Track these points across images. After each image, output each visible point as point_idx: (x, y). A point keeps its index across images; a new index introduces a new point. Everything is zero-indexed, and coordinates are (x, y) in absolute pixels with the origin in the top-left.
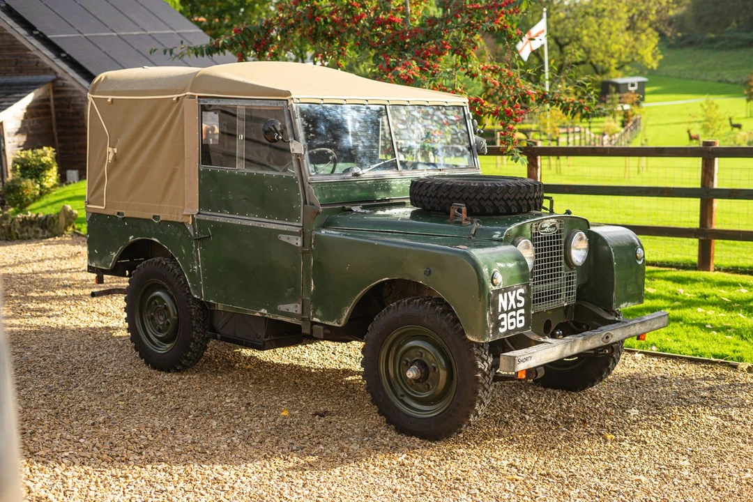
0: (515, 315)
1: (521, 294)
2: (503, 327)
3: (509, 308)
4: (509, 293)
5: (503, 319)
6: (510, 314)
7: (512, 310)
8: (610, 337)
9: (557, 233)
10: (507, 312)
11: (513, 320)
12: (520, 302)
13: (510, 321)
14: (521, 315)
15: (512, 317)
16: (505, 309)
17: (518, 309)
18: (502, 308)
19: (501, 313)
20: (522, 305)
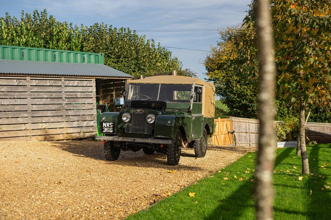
1: (111, 124)
3: (107, 127)
4: (107, 123)
5: (105, 129)
6: (107, 128)
7: (108, 127)
10: (106, 128)
11: (108, 130)
12: (111, 126)
14: (111, 129)
15: (108, 129)
16: (106, 127)
17: (110, 127)
18: (104, 126)
20: (112, 127)
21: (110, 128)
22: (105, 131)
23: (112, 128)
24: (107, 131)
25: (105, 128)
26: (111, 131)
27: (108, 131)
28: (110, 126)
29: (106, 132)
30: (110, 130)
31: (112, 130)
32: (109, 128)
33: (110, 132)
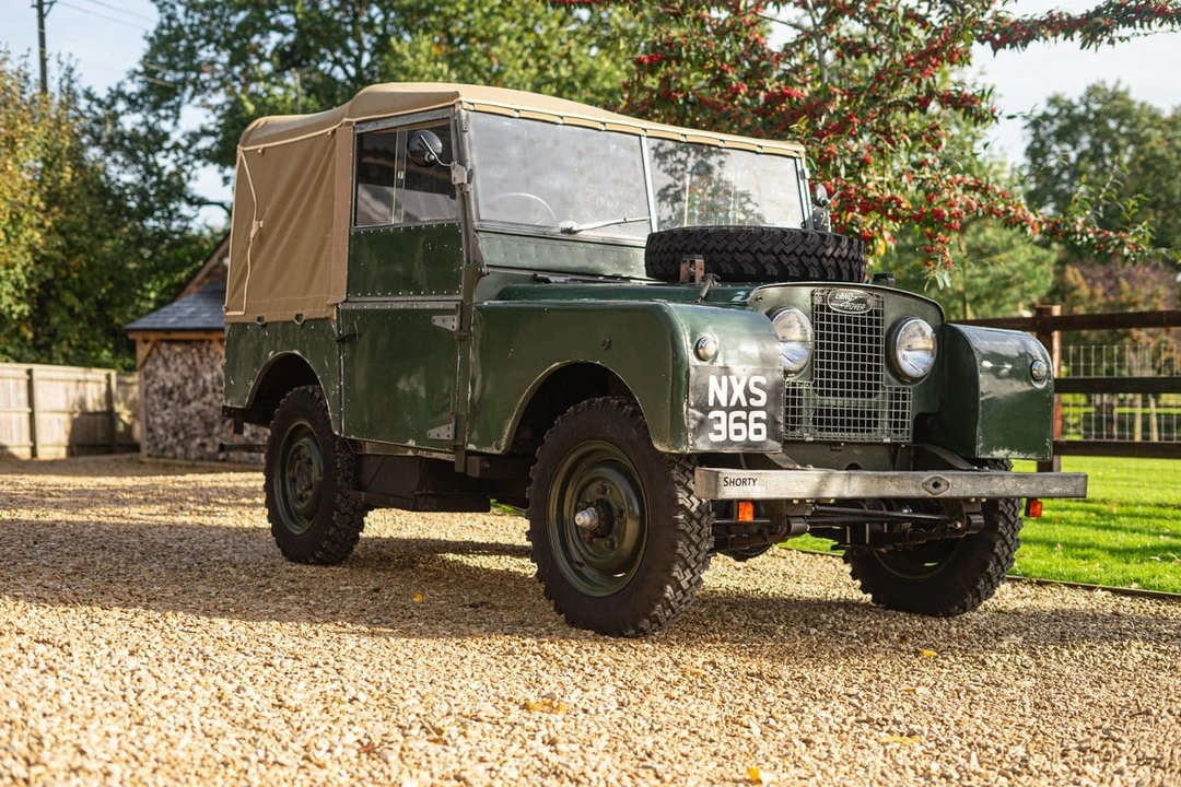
0: (744, 418)
2: (719, 433)
3: (733, 403)
6: (734, 414)
7: (738, 407)
8: (943, 487)
9: (870, 313)
10: (728, 410)
11: (742, 426)
12: (758, 398)
13: (733, 426)
14: (757, 420)
15: (737, 420)
16: (724, 404)
17: (749, 409)
18: (716, 398)
19: (712, 409)
20: (762, 403)
21: (754, 414)
22: (722, 438)
23: (763, 415)
24: (734, 438)
25: (722, 414)
26: (758, 432)
27: (738, 432)
28: (753, 402)
29: (728, 442)
30: (753, 426)
31: (763, 427)
32: (743, 414)
33: (754, 438)
